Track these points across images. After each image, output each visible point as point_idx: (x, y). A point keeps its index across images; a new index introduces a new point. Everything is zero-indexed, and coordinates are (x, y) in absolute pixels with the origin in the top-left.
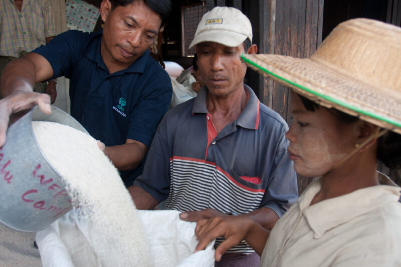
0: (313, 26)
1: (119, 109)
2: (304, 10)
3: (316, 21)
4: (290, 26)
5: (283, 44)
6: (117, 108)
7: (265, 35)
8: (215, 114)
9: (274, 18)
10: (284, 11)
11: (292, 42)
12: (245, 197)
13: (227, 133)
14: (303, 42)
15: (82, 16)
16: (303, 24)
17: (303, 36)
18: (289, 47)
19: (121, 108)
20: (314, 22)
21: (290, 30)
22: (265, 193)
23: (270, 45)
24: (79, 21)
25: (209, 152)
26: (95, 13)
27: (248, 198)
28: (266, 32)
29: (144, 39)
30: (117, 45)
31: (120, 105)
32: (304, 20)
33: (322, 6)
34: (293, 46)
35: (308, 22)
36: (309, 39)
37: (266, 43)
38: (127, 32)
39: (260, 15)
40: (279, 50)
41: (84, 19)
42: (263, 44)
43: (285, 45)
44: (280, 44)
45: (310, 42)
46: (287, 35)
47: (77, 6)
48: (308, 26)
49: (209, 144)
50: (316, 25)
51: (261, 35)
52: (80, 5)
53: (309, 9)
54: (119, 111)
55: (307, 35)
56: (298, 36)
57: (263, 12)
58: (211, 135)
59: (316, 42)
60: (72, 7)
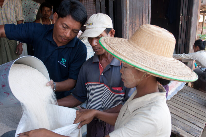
0: (146, 14)
1: (62, 63)
2: (142, 7)
3: (148, 12)
4: (136, 16)
5: (133, 24)
6: (61, 62)
7: (124, 21)
8: (102, 61)
9: (128, 12)
10: (133, 9)
11: (137, 23)
12: (116, 97)
13: (107, 69)
14: (142, 23)
15: (30, 7)
16: (142, 14)
17: (142, 19)
18: (135, 25)
19: (63, 63)
20: (147, 13)
21: (136, 18)
22: (125, 94)
23: (127, 25)
24: (29, 10)
25: (101, 79)
26: (37, 6)
27: (117, 97)
28: (125, 20)
29: (72, 33)
30: (60, 36)
31: (62, 61)
32: (142, 12)
33: (150, 5)
34: (137, 25)
35: (144, 13)
36: (145, 21)
37: (125, 24)
38: (64, 30)
39: (122, 11)
40: (131, 27)
41: (32, 9)
42: (123, 25)
43: (134, 25)
44: (131, 24)
45: (145, 22)
46: (134, 20)
47: (28, 3)
48: (144, 15)
49: (100, 75)
50: (148, 14)
51: (122, 21)
52: (29, 2)
53: (144, 7)
54: (62, 64)
55: (144, 19)
56: (139, 20)
57: (123, 10)
58: (101, 71)
59: (148, 22)
60: (25, 3)
